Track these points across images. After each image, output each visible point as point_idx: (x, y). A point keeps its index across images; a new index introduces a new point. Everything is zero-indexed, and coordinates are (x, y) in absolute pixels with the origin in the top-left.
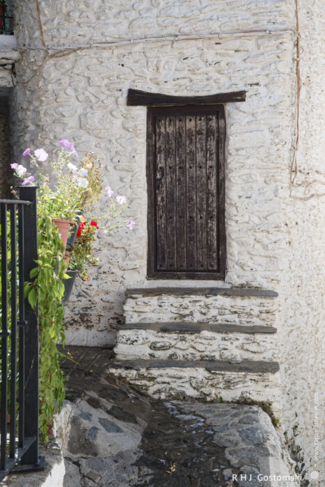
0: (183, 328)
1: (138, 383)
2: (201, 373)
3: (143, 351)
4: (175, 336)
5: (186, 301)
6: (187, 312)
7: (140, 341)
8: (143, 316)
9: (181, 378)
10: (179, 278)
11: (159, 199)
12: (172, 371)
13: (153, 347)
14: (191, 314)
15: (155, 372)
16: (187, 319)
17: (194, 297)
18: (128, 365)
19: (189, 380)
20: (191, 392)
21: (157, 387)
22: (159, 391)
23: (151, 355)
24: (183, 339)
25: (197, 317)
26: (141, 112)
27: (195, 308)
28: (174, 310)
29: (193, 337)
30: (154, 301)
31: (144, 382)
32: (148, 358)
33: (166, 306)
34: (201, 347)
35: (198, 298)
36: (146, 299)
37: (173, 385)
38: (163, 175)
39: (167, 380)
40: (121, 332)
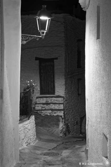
0: (47, 104)
1: (40, 113)
2: (50, 111)
3: (40, 108)
4: (46, 105)
5: (48, 99)
6: (48, 101)
7: (40, 106)
8: (40, 102)
9: (47, 112)
10: (46, 94)
11: (42, 79)
12: (45, 111)
13: (42, 107)
14: (49, 101)
15: (42, 111)
16: (48, 102)
17: (49, 98)
18: (37, 110)
19: (48, 113)
20: (49, 115)
21: (43, 114)
22: (43, 115)
23: (42, 109)
24: (47, 106)
25: (50, 102)
26: (38, 61)
27: (49, 100)
28: (45, 100)
29: (49, 105)
30: (42, 99)
31: (41, 113)
32: (41, 109)
33: (44, 100)
34: (50, 107)
35: (50, 98)
36: (40, 99)
37: (46, 114)
38: (42, 74)
39: (45, 113)
40: (36, 105)
